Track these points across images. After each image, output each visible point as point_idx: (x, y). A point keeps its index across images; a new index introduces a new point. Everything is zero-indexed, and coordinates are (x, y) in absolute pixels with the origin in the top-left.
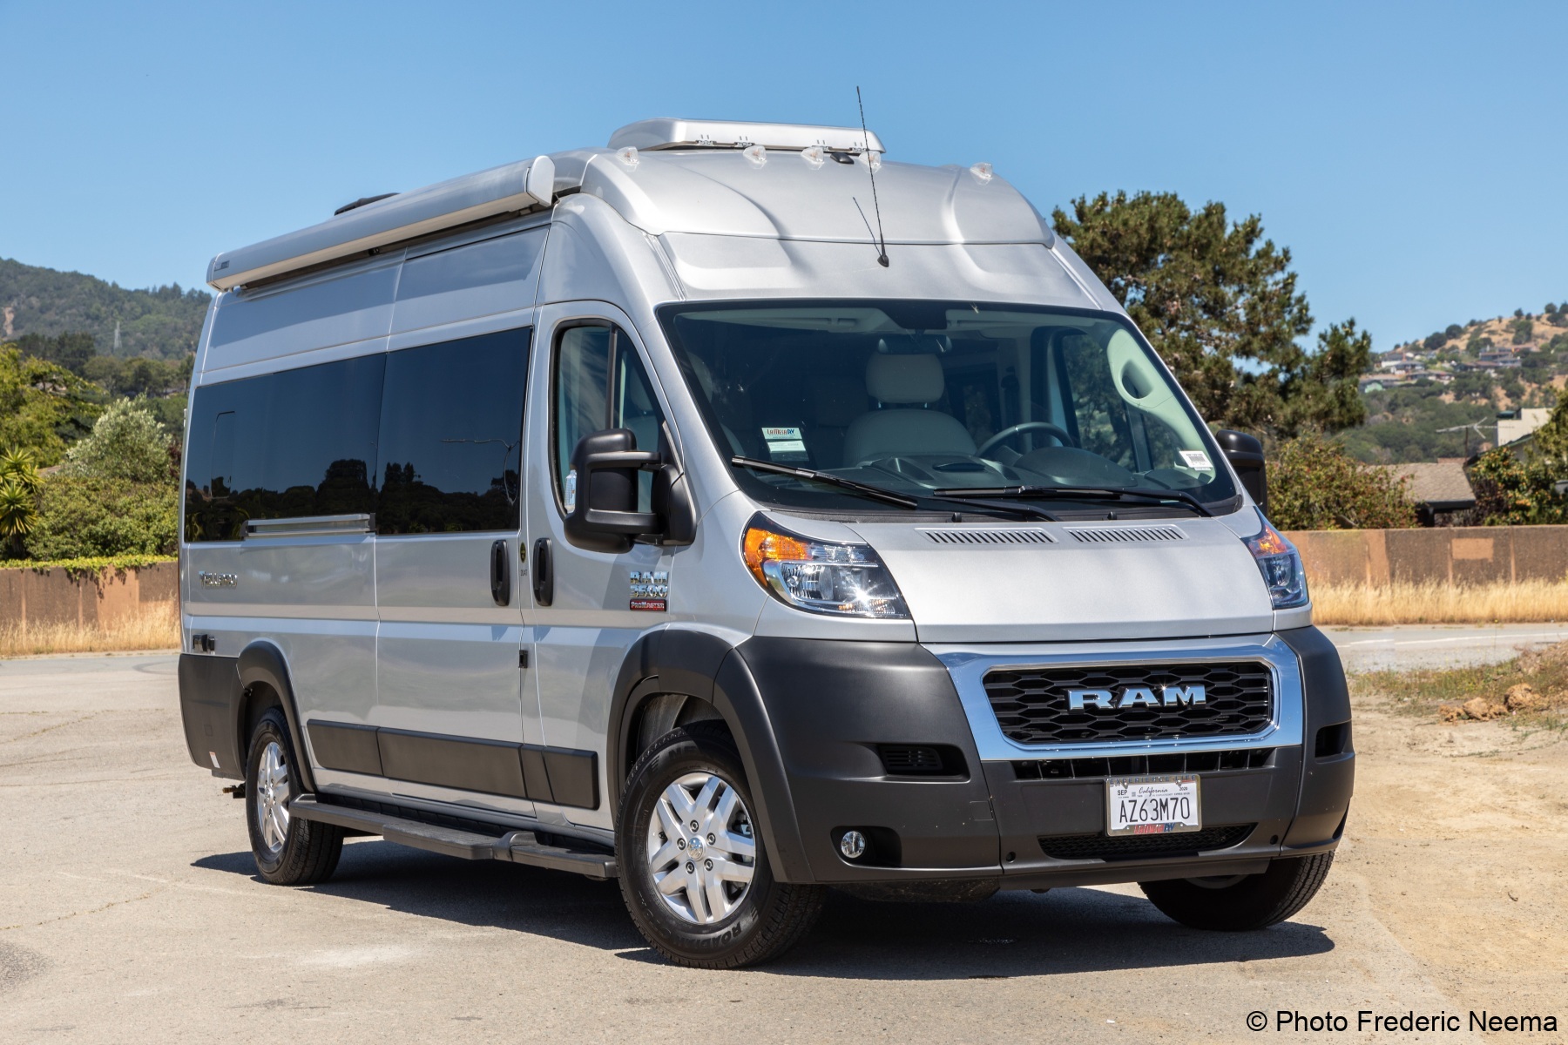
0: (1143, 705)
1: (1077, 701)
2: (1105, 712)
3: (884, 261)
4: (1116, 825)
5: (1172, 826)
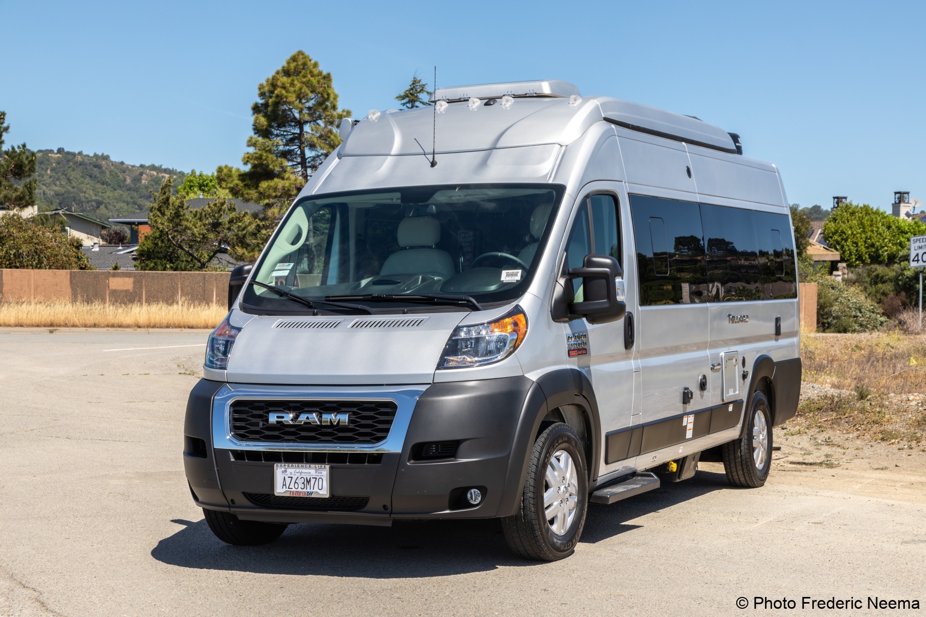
0: (309, 423)
1: (273, 418)
2: (288, 426)
3: (433, 164)
4: (280, 490)
5: (311, 493)
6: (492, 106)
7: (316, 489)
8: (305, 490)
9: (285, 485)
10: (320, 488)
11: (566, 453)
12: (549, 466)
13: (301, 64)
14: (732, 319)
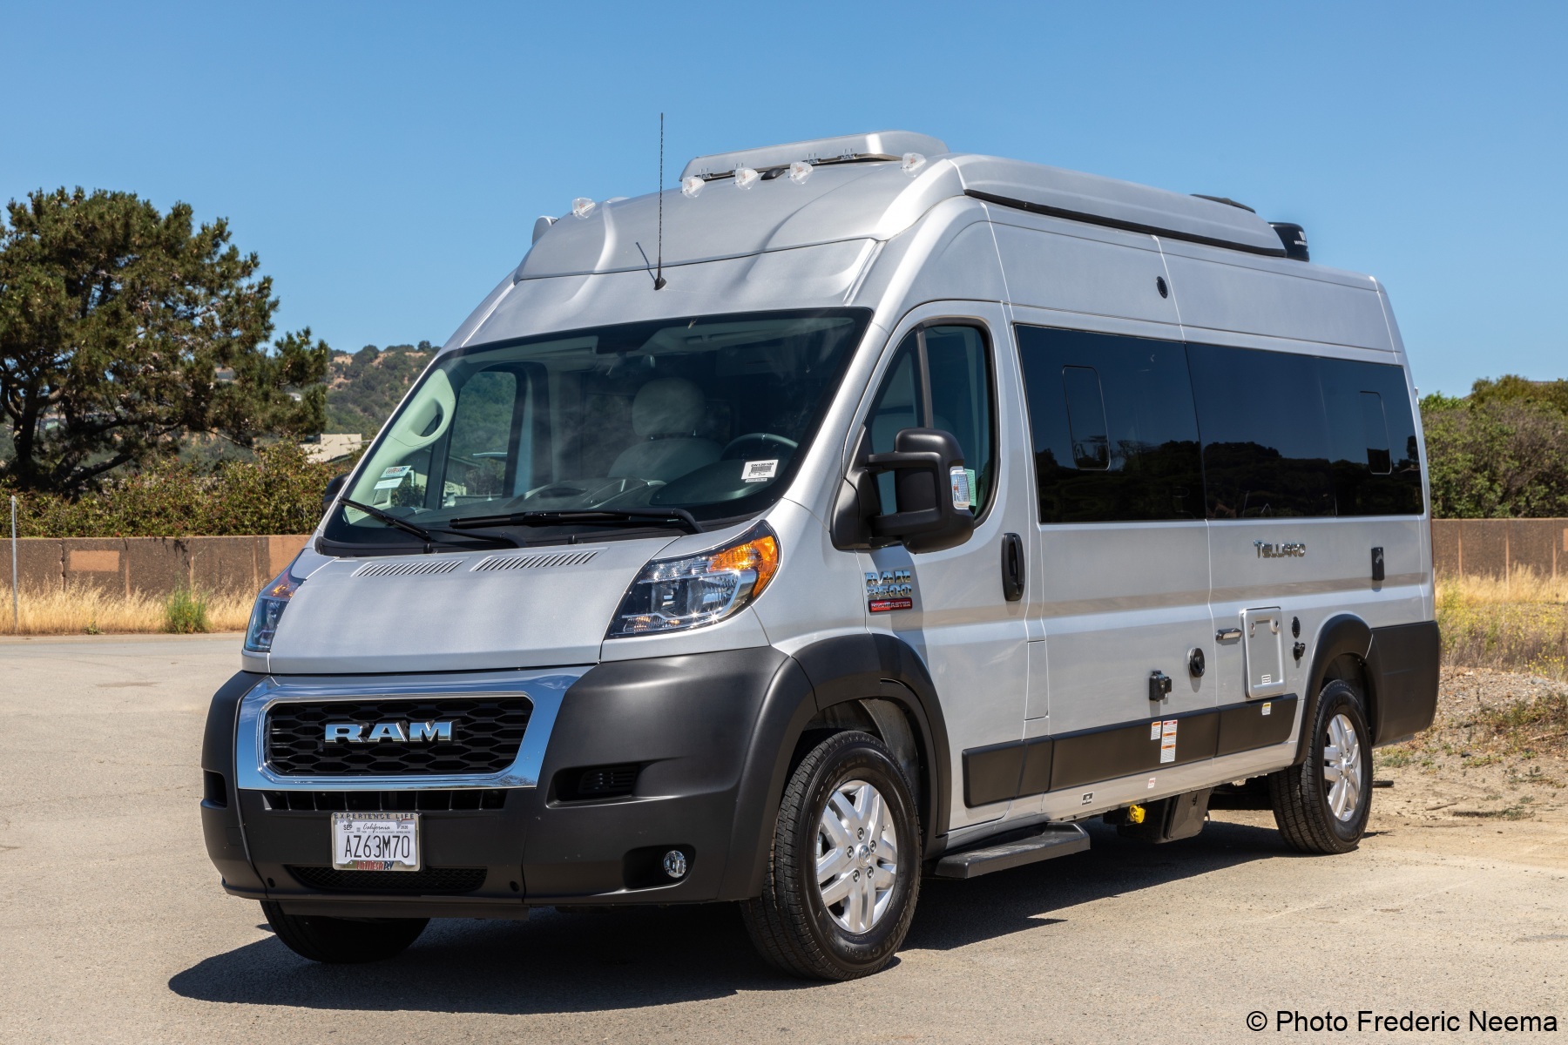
0: (390, 740)
1: (331, 734)
2: (356, 746)
3: (659, 283)
4: (340, 859)
5: (392, 863)
6: (775, 180)
7: (399, 857)
8: (380, 859)
9: (350, 851)
10: (406, 854)
11: (868, 785)
12: (828, 808)
14: (1267, 550)
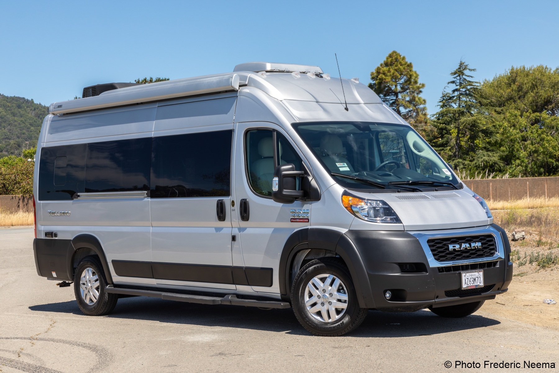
0: (467, 248)
1: (451, 247)
3: (347, 109)
4: (464, 286)
5: (476, 286)
7: (478, 284)
9: (466, 283)
10: (480, 282)
13: (395, 59)
